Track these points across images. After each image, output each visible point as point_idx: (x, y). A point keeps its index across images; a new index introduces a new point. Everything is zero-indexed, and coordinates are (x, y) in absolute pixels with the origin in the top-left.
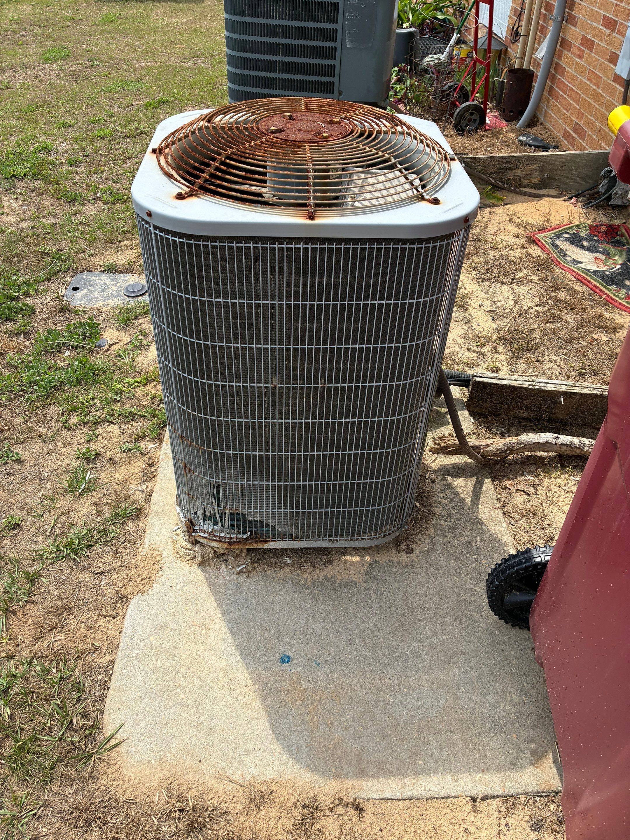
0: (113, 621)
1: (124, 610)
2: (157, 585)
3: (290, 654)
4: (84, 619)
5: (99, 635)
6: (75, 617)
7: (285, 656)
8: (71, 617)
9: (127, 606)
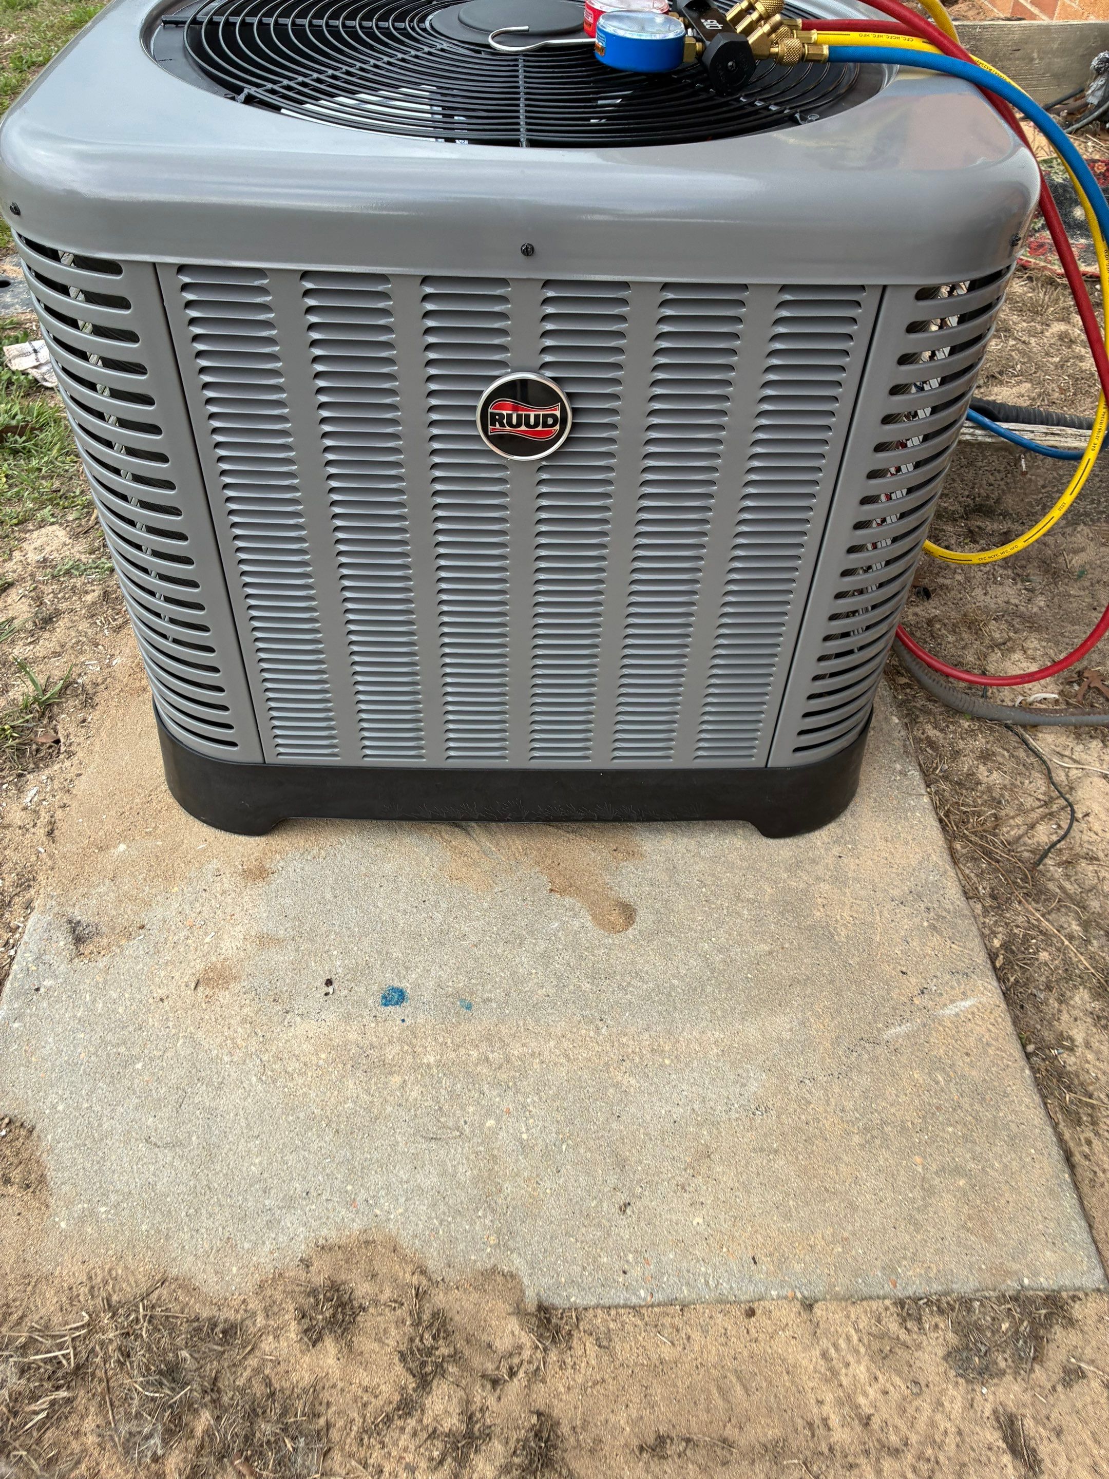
3: (404, 985)
7: (394, 990)
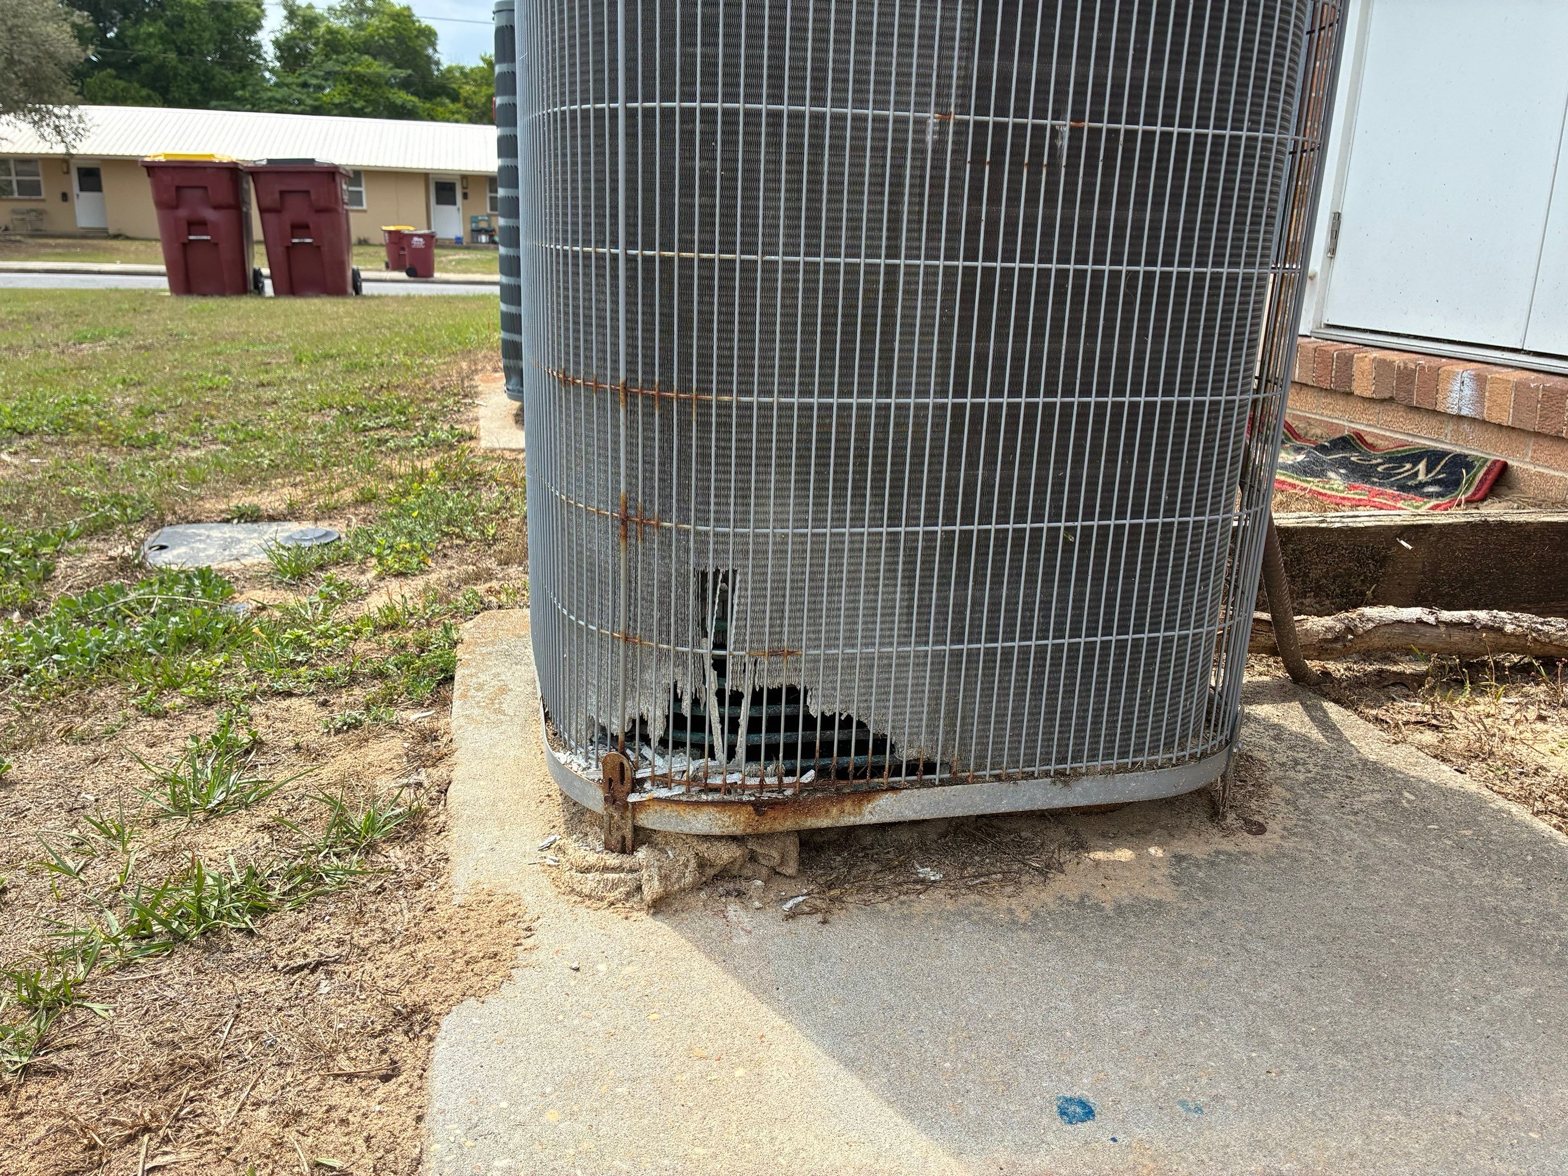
0: (383, 1090)
1: (420, 1052)
2: (527, 972)
3: (1083, 1094)
4: (265, 1091)
5: (336, 1135)
6: (227, 1092)
7: (1070, 1102)
8: (213, 1093)
9: (431, 1039)
